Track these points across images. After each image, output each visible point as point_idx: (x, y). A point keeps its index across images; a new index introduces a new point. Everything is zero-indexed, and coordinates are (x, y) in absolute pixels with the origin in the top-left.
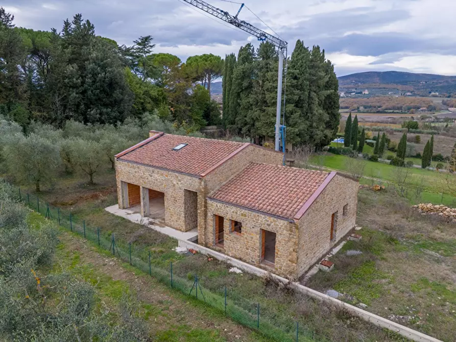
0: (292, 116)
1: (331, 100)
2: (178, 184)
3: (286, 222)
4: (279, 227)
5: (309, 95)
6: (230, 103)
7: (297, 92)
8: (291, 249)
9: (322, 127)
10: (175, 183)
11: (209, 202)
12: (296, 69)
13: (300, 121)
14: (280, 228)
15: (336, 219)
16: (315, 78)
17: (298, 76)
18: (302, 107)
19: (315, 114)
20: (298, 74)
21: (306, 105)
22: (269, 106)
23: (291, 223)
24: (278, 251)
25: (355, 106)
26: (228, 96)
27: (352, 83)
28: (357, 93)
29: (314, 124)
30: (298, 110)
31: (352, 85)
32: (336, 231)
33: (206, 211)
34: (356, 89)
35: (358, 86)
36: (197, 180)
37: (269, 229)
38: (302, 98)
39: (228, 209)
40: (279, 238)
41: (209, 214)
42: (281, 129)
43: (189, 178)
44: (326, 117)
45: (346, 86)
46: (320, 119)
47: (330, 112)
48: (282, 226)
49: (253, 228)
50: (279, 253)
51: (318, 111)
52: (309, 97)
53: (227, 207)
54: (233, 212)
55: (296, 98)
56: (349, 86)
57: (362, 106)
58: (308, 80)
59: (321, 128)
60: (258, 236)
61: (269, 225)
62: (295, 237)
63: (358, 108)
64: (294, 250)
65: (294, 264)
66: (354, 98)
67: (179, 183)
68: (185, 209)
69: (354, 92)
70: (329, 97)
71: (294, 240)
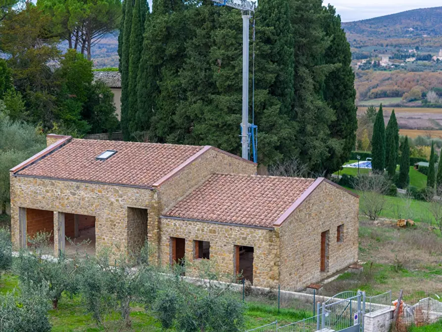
0: (265, 111)
1: (338, 82)
2: (117, 201)
3: (265, 231)
5: (296, 72)
6: (139, 87)
7: (272, 66)
8: (272, 263)
9: (322, 132)
10: (112, 200)
11: (164, 221)
12: (268, 25)
13: (281, 121)
14: (258, 240)
16: (304, 41)
17: (272, 37)
18: (282, 95)
19: (309, 109)
20: (273, 34)
21: (290, 91)
22: (219, 93)
23: (271, 231)
24: (257, 268)
25: (417, 89)
26: (134, 72)
27: (407, 32)
28: (419, 59)
29: (309, 128)
30: (275, 100)
31: (406, 40)
32: (328, 258)
33: (160, 234)
34: (417, 48)
35: (422, 41)
36: (148, 192)
37: (245, 243)
38: (282, 79)
39: (191, 227)
40: (257, 253)
41: (165, 238)
43: (135, 191)
44: (331, 115)
45: (394, 41)
46: (319, 119)
47: (337, 104)
48: (260, 237)
49: (225, 246)
50: (258, 271)
51: (315, 102)
52: (296, 75)
53: (190, 224)
54: (198, 230)
55: (271, 77)
56: (402, 41)
58: (290, 44)
59: (321, 135)
60: (231, 255)
61: (245, 239)
62: (276, 248)
63: (424, 96)
64: (275, 264)
66: (413, 70)
67: (120, 199)
69: (413, 56)
70: (333, 75)
71: (275, 252)
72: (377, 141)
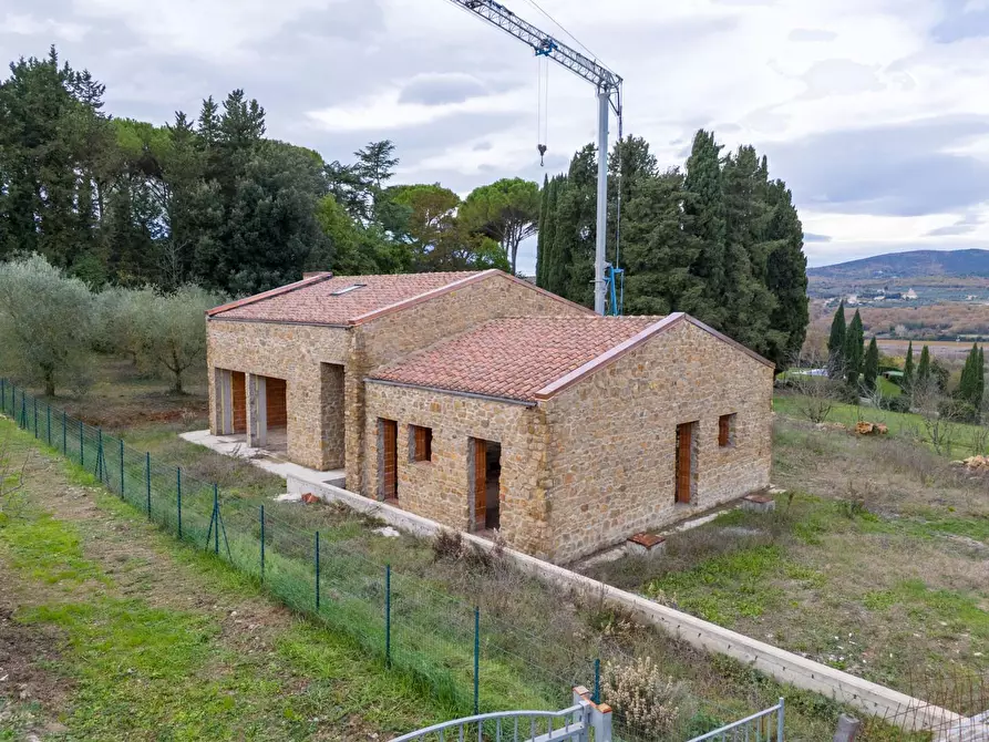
0: (685, 292)
1: (785, 267)
2: (309, 352)
3: (519, 410)
4: (505, 425)
5: (727, 249)
7: (695, 240)
8: (533, 482)
9: (759, 321)
10: (304, 350)
11: (370, 388)
12: (692, 191)
13: (703, 305)
14: (509, 428)
15: (695, 444)
16: (743, 213)
17: (697, 206)
18: (708, 276)
19: (743, 292)
20: (698, 202)
21: (719, 271)
23: (530, 408)
24: (506, 490)
25: (886, 324)
27: (876, 274)
28: (888, 297)
29: (742, 316)
30: (697, 280)
31: (875, 281)
32: (696, 477)
33: (364, 412)
34: (886, 288)
35: (891, 282)
36: (344, 334)
37: (486, 434)
38: (707, 255)
39: (405, 398)
40: (506, 457)
41: (371, 420)
42: (607, 272)
43: (330, 331)
44: (771, 300)
45: (862, 282)
46: (756, 304)
47: (784, 293)
48: (512, 422)
49: (454, 437)
50: (508, 497)
51: (749, 285)
52: (729, 256)
53: (404, 393)
54: (415, 405)
55: (693, 253)
56: (871, 282)
57: (900, 324)
58: (722, 215)
59: (758, 325)
60: (464, 458)
61: (486, 424)
62: (540, 446)
63: (892, 329)
64: (538, 483)
65: (540, 523)
66: (881, 307)
67: (312, 348)
68: (324, 413)
69: (882, 294)
70: (776, 257)
71: (538, 455)
72: (834, 343)
